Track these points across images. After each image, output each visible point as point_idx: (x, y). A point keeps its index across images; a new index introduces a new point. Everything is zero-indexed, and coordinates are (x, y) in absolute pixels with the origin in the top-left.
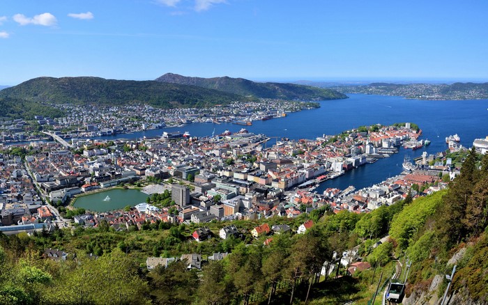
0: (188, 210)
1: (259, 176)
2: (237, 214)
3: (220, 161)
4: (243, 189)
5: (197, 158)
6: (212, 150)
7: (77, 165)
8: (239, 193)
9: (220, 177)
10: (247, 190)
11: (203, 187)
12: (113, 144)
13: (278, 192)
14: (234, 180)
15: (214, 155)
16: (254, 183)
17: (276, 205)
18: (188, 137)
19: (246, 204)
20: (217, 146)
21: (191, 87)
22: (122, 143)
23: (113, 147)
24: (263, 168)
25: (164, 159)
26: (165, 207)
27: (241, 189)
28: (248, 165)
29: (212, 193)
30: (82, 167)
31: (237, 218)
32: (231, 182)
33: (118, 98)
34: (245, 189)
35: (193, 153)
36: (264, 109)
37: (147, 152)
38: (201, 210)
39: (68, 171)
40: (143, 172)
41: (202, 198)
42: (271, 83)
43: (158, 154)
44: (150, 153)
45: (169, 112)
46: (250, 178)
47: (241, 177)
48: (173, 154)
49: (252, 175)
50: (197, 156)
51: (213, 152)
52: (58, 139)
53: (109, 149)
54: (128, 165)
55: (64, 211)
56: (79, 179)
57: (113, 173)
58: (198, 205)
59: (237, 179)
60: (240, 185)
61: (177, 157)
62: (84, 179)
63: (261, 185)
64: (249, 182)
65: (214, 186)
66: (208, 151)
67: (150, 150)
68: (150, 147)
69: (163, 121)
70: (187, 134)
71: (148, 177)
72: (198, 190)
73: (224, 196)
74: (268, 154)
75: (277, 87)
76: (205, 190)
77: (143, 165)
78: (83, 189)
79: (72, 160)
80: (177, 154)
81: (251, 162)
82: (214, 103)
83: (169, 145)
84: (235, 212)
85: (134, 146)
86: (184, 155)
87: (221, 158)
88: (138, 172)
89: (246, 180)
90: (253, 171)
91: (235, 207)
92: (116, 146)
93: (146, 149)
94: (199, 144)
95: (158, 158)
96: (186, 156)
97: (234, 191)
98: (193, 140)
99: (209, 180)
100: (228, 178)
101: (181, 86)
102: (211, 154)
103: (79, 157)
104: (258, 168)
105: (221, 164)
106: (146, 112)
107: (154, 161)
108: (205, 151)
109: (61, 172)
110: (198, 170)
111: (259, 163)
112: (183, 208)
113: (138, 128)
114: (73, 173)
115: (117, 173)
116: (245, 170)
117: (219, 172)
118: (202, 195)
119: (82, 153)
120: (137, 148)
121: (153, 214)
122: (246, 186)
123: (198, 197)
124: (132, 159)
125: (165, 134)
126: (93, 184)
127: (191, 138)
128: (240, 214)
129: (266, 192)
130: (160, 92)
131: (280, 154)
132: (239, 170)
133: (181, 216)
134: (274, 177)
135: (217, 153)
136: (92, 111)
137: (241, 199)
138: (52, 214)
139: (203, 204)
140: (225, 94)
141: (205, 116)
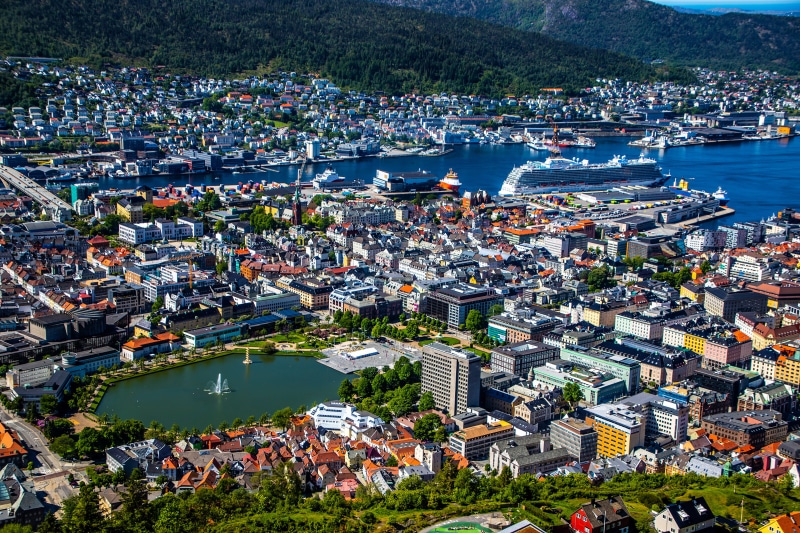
0: (478, 431)
1: (705, 334)
2: (641, 453)
3: (566, 274)
4: (649, 373)
5: (490, 261)
6: (537, 236)
7: (101, 274)
8: (637, 386)
9: (573, 327)
10: (664, 375)
11: (518, 356)
12: (218, 205)
13: (778, 394)
14: (619, 341)
15: (546, 254)
16: (690, 354)
17: (776, 440)
18: (456, 191)
19: (668, 425)
20: (552, 227)
21: (464, 22)
22: (246, 203)
23: (219, 216)
24: (714, 307)
25: (384, 256)
26: (405, 414)
27: (645, 369)
28: (663, 293)
29: (549, 377)
30: (118, 280)
31: (642, 468)
32: (610, 346)
33: (221, 48)
34: (657, 372)
35: (475, 242)
36: (707, 109)
37: (328, 234)
38: (520, 433)
39: (69, 292)
40: (321, 298)
41: (517, 390)
42: (743, 17)
43: (365, 242)
44: (340, 238)
45: (390, 105)
46: (673, 338)
47: (642, 330)
48: (412, 244)
49: (678, 327)
50: (491, 253)
51: (540, 244)
52: (15, 182)
53: (206, 220)
54: (273, 276)
55: (68, 429)
56: (111, 320)
57: (226, 302)
58: (508, 415)
59: (631, 337)
60: (644, 357)
61: (425, 253)
62: (127, 319)
63: (713, 364)
64: (670, 349)
65: (553, 355)
66: (524, 239)
67: (340, 229)
68: (339, 218)
69: (371, 134)
70: (450, 181)
71: (339, 315)
72: (502, 364)
73: (588, 391)
74: (733, 262)
75: (762, 32)
76: (524, 366)
77: (323, 276)
78: (128, 355)
79: (80, 255)
80: (425, 245)
81: (673, 283)
82: (537, 82)
83: (399, 216)
84: (634, 448)
85: (288, 214)
86: (447, 250)
87: (570, 265)
88: (307, 299)
89: (656, 341)
90: (683, 313)
91: (635, 431)
92: (230, 211)
93: (326, 223)
94: (494, 216)
95: (365, 254)
96: (456, 254)
97: (623, 374)
98: (474, 202)
99: (537, 334)
100: (599, 331)
101: (430, 18)
102: (535, 250)
103: (104, 246)
104: (700, 308)
105: (570, 284)
106: (315, 102)
107: (355, 263)
108: (514, 239)
109: (43, 297)
110: (498, 301)
111: (700, 290)
112: (460, 424)
113: (291, 154)
114: (87, 301)
115: (239, 301)
116: (654, 309)
117: (564, 310)
118: (516, 382)
119: (115, 231)
120: (298, 220)
121: (365, 439)
122: (662, 363)
123: (505, 386)
124: (283, 255)
125: (382, 176)
126: (161, 337)
127: (467, 195)
128: (651, 455)
129: (736, 388)
130: (361, 35)
131: (776, 267)
132: (631, 309)
133: (458, 447)
134: (760, 342)
135: (554, 246)
136: (132, 89)
137: (650, 406)
138: (23, 444)
139: (522, 412)
140: (574, 50)
141: (506, 123)
